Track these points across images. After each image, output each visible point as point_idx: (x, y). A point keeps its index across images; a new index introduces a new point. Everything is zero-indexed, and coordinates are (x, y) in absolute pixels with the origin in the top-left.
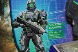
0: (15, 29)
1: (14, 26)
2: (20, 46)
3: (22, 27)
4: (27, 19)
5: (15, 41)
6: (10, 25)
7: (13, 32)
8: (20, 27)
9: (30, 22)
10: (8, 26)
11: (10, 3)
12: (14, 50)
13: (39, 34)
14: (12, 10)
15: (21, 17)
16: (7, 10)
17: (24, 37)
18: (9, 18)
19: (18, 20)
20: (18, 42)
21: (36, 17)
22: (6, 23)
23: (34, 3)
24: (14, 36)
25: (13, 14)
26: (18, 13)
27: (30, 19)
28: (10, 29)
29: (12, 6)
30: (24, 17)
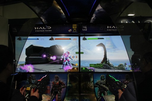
0: (95, 88)
1: (95, 87)
2: (97, 96)
3: (98, 87)
4: (101, 84)
5: (95, 94)
6: (93, 86)
7: (94, 89)
8: (97, 87)
9: (102, 85)
10: (92, 86)
11: (93, 76)
12: (94, 97)
13: (106, 91)
14: (94, 79)
15: (98, 82)
16: (92, 80)
17: (99, 92)
18: (93, 83)
19: (97, 84)
20: (97, 94)
21: (105, 83)
22: (91, 85)
23: (104, 77)
24: (94, 91)
25: (94, 81)
26: (97, 81)
27: (102, 84)
28: (93, 88)
29: (94, 78)
30: (99, 83)
